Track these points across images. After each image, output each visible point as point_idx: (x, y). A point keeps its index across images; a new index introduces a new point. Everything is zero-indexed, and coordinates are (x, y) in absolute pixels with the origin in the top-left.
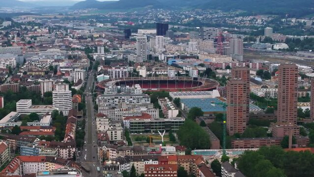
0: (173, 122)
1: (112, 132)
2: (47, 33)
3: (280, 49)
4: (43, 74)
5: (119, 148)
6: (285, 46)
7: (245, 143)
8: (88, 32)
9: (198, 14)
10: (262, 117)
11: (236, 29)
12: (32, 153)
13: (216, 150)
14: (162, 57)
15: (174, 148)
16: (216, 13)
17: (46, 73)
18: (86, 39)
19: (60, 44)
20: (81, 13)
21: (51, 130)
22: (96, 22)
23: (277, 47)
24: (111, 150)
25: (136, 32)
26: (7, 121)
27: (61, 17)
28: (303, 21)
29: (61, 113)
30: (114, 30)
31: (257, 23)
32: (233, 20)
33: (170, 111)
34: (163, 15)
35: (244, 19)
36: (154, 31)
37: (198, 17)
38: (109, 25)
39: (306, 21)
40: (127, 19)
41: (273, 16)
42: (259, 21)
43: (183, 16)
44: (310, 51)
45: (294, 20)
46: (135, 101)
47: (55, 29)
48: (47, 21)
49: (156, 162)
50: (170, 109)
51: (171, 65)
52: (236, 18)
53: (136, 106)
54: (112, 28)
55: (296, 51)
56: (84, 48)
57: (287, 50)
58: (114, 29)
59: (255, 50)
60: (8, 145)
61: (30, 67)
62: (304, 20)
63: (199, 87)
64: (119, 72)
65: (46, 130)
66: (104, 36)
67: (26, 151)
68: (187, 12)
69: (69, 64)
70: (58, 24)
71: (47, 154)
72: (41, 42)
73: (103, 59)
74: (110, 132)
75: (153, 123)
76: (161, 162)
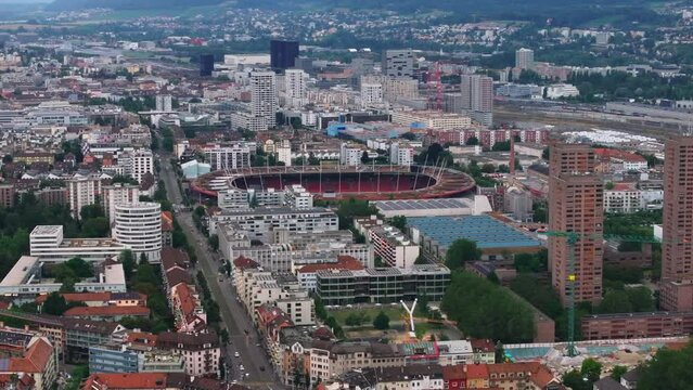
0: (422, 277)
1: (289, 306)
2: (18, 65)
3: (562, 98)
4: (50, 160)
5: (335, 349)
6: (571, 90)
7: (614, 326)
8: (110, 61)
9: (341, 18)
10: (618, 260)
11: (442, 53)
12: (121, 364)
13: (547, 345)
14: (309, 119)
15: (469, 344)
16: (385, 17)
17: (59, 158)
18: (114, 77)
19: (61, 89)
20: (74, 20)
21: (136, 302)
22: (117, 38)
23: (554, 92)
24: (315, 352)
25: (221, 60)
26: (20, 280)
27: (33, 27)
28: (586, 33)
29: (144, 257)
30: (167, 57)
31: (483, 38)
32: (428, 32)
33: (399, 250)
34: (264, 22)
35: (453, 30)
36: (266, 59)
37: (345, 26)
38: (151, 46)
39: (594, 34)
40: (186, 32)
41: (518, 23)
42: (489, 34)
43: (312, 25)
44: (632, 100)
45: (565, 32)
46: (302, 225)
47: (32, 55)
48: (7, 38)
49: (438, 381)
50: (399, 244)
51: (336, 137)
52: (433, 28)
53: (313, 237)
54: (159, 53)
55: (602, 102)
56: (118, 98)
57: (579, 99)
58: (165, 53)
59: (507, 99)
60: (53, 344)
61: (15, 145)
62: (588, 32)
63: (431, 188)
64: (230, 154)
65: (123, 303)
66: (149, 70)
67: (103, 359)
68: (317, 16)
69: (106, 137)
70: (35, 45)
71: (163, 367)
72: (14, 84)
73: (177, 123)
74: (285, 304)
75: (375, 279)
76: (451, 381)
